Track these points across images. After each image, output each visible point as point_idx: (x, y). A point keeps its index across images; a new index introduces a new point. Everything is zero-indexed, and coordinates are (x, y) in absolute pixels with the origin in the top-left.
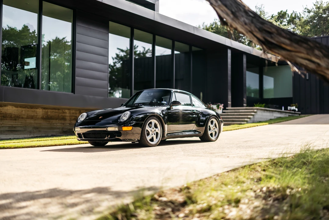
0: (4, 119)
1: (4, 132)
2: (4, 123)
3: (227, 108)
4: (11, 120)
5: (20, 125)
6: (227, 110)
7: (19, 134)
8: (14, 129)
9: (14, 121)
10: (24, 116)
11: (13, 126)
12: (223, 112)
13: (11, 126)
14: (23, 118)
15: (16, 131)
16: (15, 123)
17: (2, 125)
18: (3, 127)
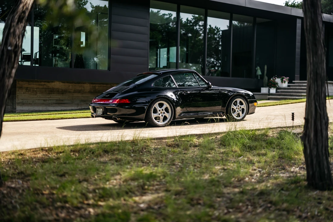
1: (51, 104)
2: (51, 96)
3: (293, 81)
4: (58, 93)
5: (67, 98)
6: (294, 83)
7: (66, 106)
8: (61, 102)
9: (62, 95)
10: (71, 91)
11: (60, 99)
12: (288, 86)
13: (58, 99)
14: (70, 92)
15: (64, 104)
16: (62, 97)
17: (50, 99)
18: (50, 100)
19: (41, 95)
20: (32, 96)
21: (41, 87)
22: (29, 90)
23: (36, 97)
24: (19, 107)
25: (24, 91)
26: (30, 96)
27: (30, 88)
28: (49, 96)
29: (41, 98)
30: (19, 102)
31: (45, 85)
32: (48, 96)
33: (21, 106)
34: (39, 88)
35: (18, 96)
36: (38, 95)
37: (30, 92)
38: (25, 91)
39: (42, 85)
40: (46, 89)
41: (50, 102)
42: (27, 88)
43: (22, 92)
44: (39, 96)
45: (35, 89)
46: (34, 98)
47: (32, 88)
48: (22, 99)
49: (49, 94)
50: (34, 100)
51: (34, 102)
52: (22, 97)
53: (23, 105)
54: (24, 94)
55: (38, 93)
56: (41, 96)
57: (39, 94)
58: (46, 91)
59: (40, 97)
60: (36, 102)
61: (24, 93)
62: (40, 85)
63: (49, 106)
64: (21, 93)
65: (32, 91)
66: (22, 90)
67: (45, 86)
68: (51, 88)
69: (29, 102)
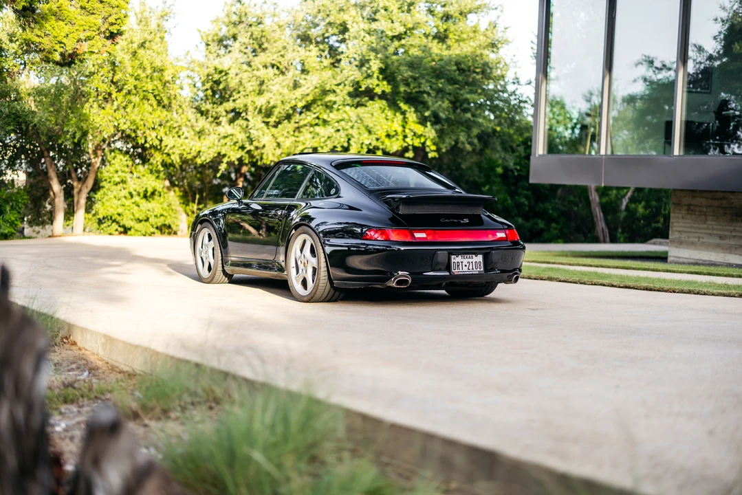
0: (737, 221)
1: (736, 248)
2: (736, 228)
17: (733, 234)
18: (734, 237)
19: (713, 223)
20: (697, 225)
21: (716, 203)
22: (692, 211)
23: (705, 229)
24: (674, 249)
25: (684, 212)
26: (694, 225)
27: (696, 206)
28: (732, 228)
29: (715, 232)
30: (673, 237)
31: (724, 198)
32: (727, 228)
33: (677, 247)
34: (711, 206)
35: (673, 223)
36: (709, 222)
37: (694, 216)
38: (686, 212)
39: (717, 199)
40: (725, 208)
41: (732, 242)
42: (690, 205)
43: (680, 216)
44: (710, 227)
45: (705, 210)
46: (701, 231)
47: (699, 206)
48: (680, 232)
49: (732, 221)
50: (701, 235)
51: (701, 240)
52: (680, 227)
53: (681, 245)
54: (684, 221)
55: (710, 218)
56: (715, 227)
57: (712, 220)
58: (725, 214)
59: (713, 229)
60: (704, 240)
61: (683, 218)
62: (715, 199)
63: (730, 253)
64: (678, 217)
65: (697, 213)
66: (680, 210)
67: (724, 202)
68: (736, 208)
69: (691, 239)
